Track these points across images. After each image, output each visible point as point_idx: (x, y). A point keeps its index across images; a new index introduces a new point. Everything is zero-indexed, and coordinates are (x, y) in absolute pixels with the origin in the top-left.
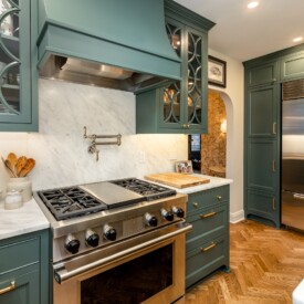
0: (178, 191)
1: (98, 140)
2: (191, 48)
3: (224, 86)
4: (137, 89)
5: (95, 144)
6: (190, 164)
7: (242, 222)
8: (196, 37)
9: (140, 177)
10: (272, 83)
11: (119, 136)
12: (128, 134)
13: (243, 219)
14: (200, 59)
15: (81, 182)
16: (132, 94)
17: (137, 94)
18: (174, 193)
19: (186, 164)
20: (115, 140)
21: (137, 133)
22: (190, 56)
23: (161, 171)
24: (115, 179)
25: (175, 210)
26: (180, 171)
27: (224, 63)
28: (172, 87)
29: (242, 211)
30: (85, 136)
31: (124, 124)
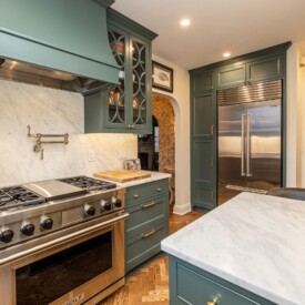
0: (118, 184)
1: (43, 139)
2: (135, 55)
3: (171, 91)
4: (85, 90)
5: (39, 143)
6: (138, 162)
7: (188, 214)
8: (140, 46)
9: (89, 175)
10: (211, 91)
11: (66, 136)
12: (76, 134)
13: (190, 210)
14: (144, 65)
15: (26, 181)
16: (80, 95)
17: (85, 95)
18: (114, 186)
19: (134, 162)
20: (62, 139)
21: (86, 132)
22: (134, 63)
23: (111, 169)
24: (63, 177)
25: (114, 200)
26: (129, 169)
27: (171, 71)
28: (117, 90)
29: (189, 204)
30: (29, 135)
31: (72, 123)
